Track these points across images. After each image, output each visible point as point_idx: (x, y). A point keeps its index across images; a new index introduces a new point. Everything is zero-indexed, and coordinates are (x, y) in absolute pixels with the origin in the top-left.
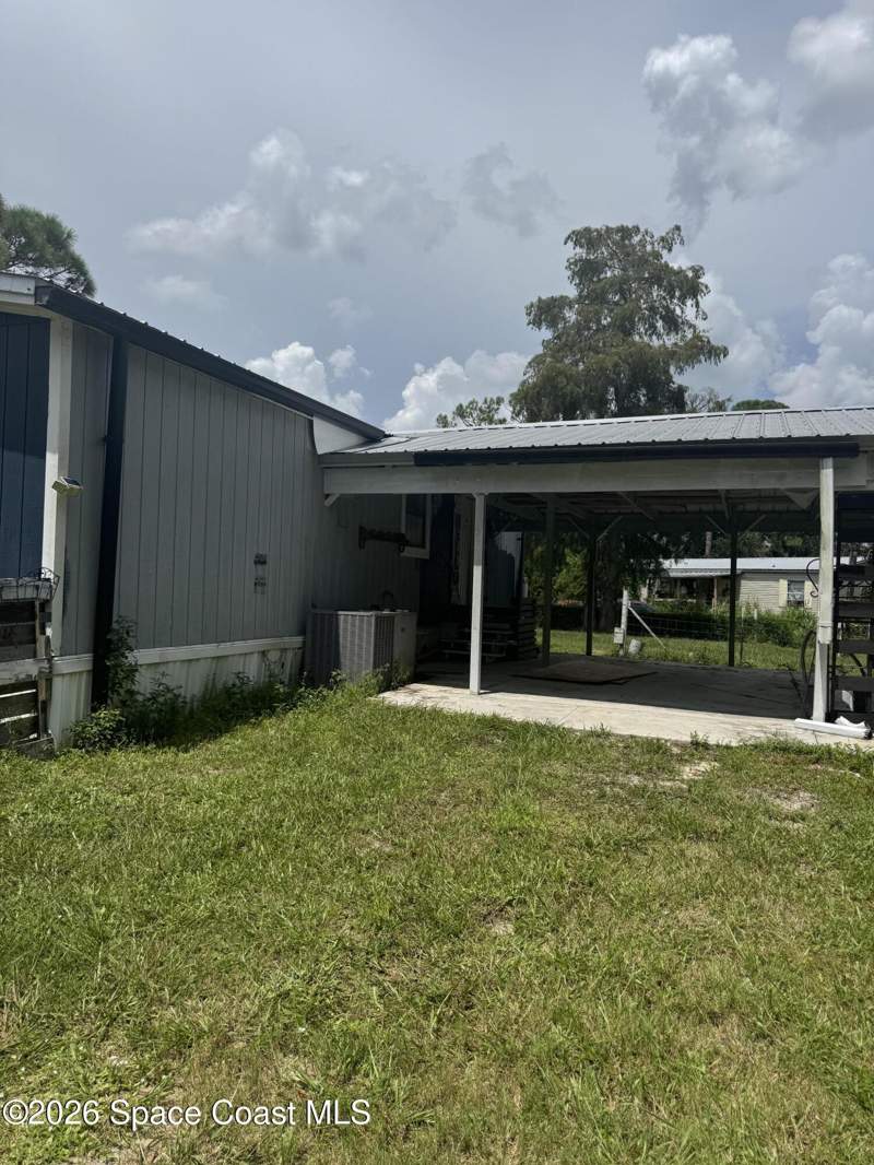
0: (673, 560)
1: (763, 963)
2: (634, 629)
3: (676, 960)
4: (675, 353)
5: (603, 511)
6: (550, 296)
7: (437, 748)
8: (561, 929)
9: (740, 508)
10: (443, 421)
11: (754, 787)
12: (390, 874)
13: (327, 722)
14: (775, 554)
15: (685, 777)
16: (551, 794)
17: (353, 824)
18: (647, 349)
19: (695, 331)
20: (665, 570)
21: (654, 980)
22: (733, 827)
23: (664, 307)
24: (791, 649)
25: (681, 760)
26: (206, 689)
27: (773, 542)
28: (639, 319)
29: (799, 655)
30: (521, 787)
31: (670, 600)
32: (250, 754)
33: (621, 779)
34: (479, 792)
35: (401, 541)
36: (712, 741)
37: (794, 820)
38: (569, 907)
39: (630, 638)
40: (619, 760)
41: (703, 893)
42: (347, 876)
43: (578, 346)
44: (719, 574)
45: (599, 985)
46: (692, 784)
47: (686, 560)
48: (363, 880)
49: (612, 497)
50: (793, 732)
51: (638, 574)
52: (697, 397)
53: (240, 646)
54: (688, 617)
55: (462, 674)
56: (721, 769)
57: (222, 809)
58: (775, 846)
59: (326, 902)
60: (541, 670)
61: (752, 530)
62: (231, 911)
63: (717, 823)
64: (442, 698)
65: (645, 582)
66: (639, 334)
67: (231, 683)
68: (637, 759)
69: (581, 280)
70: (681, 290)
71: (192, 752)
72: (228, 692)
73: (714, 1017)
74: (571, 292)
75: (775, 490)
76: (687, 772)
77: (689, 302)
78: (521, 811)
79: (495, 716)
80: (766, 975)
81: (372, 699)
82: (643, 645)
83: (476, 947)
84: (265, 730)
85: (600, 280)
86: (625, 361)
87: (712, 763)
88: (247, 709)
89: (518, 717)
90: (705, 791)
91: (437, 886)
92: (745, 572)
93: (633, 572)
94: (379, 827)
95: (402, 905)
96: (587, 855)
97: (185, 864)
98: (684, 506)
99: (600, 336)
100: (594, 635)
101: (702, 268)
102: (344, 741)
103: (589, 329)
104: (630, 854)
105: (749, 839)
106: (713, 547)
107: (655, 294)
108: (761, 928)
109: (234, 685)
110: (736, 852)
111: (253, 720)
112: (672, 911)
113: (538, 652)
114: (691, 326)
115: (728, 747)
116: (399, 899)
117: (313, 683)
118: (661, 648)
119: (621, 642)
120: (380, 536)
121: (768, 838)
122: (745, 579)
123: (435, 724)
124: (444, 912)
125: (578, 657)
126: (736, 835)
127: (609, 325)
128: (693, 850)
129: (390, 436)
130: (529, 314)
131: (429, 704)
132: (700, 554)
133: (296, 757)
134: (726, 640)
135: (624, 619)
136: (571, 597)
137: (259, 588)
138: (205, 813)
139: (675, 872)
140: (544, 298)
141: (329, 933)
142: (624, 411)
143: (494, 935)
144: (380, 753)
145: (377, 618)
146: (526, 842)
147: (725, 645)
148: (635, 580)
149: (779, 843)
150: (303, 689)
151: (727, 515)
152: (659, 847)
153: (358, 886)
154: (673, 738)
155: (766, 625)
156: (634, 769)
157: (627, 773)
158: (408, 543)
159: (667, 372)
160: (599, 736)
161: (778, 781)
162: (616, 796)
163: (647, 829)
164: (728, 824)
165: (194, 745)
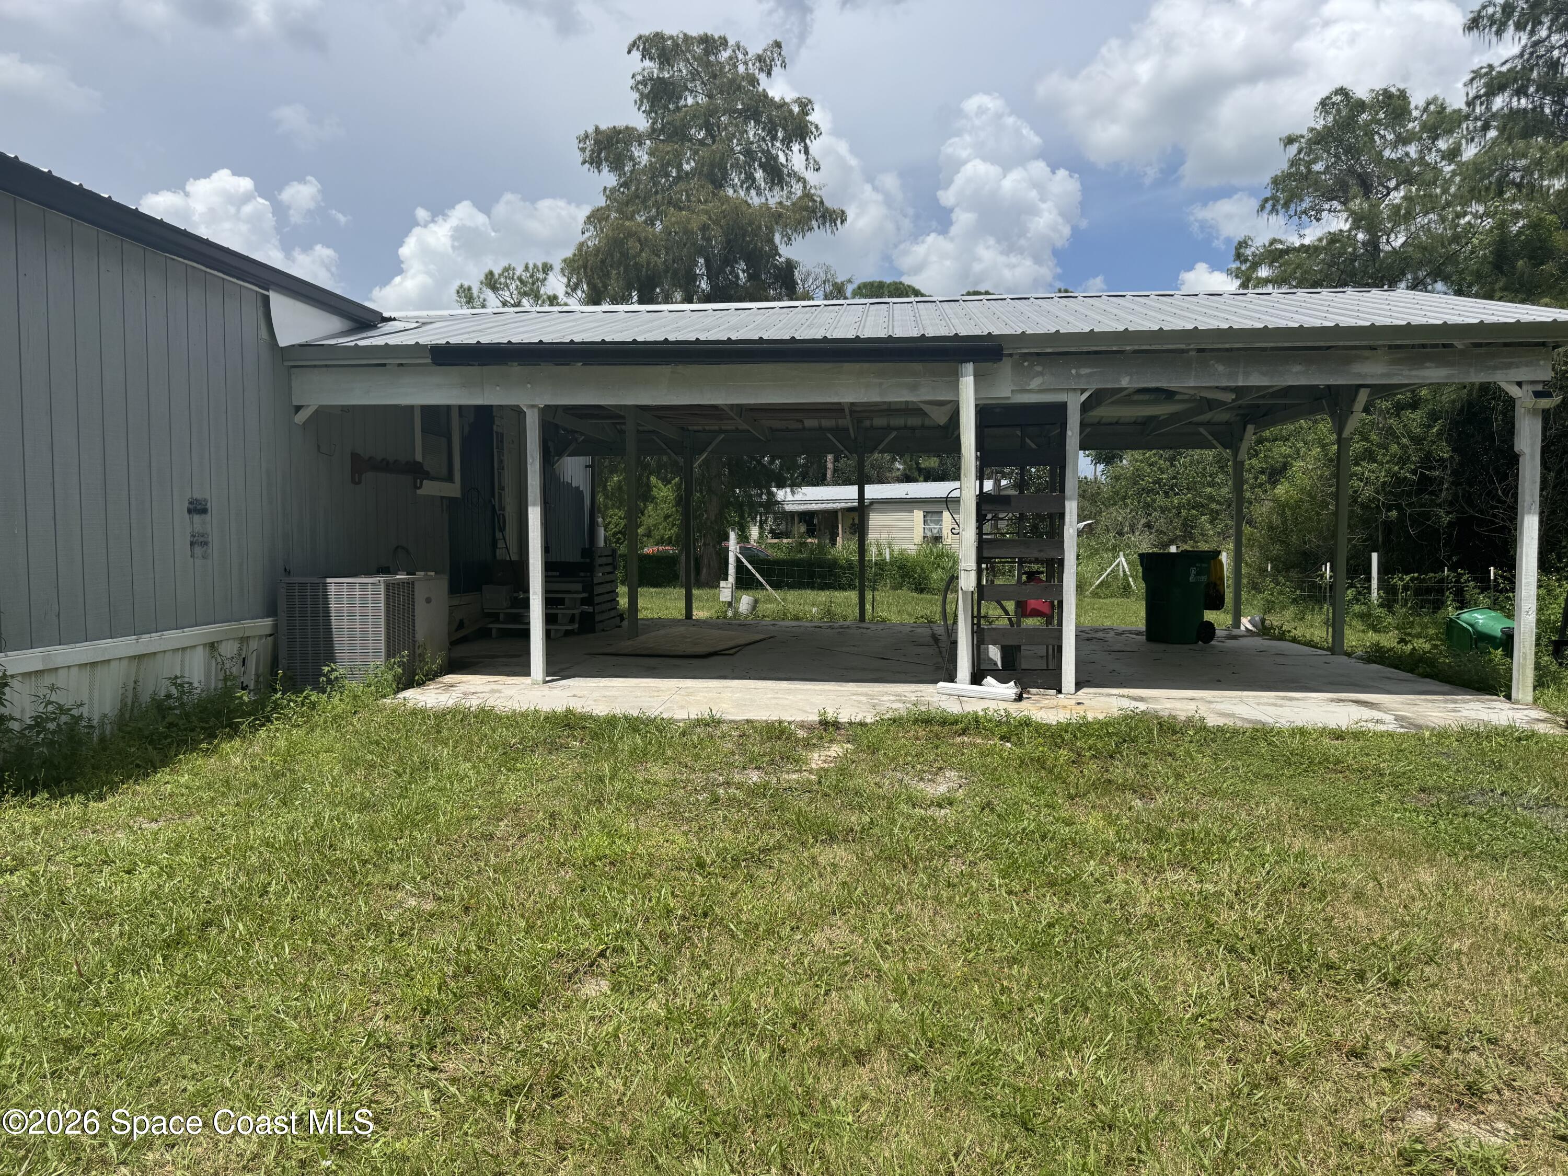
0: (788, 490)
1: (913, 982)
2: (745, 582)
3: (812, 994)
4: (780, 215)
5: (700, 428)
6: (611, 126)
7: (490, 762)
8: (670, 978)
9: (867, 423)
10: (467, 296)
11: (894, 770)
12: (437, 939)
13: (319, 740)
14: (907, 479)
15: (814, 766)
16: (649, 805)
17: (375, 879)
18: (744, 208)
19: (805, 187)
20: (778, 503)
21: (788, 1022)
22: (872, 822)
23: (763, 152)
24: (929, 596)
25: (808, 745)
26: (124, 704)
27: (905, 463)
28: (732, 166)
29: (939, 603)
30: (610, 802)
31: (785, 541)
32: (206, 795)
33: (737, 777)
34: (553, 816)
35: (417, 472)
36: (843, 718)
37: (940, 806)
38: (679, 949)
39: (740, 593)
40: (733, 754)
41: (841, 907)
42: (373, 949)
43: (653, 199)
44: (843, 505)
45: (722, 1040)
46: (823, 773)
47: (805, 490)
48: (396, 951)
49: (713, 411)
50: (935, 699)
51: (746, 509)
52: (809, 274)
53: (173, 637)
54: (809, 563)
55: (519, 656)
56: (855, 752)
57: (170, 877)
58: (921, 839)
59: (345, 987)
60: (630, 642)
61: (882, 452)
62: (201, 1021)
63: (853, 819)
64: (493, 691)
65: (754, 519)
66: (733, 186)
67: (162, 694)
68: (756, 749)
69: (652, 106)
70: (784, 129)
71: (110, 800)
72: (160, 707)
73: (860, 1056)
74: (641, 123)
75: (907, 402)
76: (816, 759)
77: (796, 147)
78: (612, 833)
79: (569, 713)
80: (917, 996)
81: (388, 701)
82: (756, 602)
83: (561, 1017)
84: (224, 758)
85: (678, 109)
86: (716, 222)
87: (845, 746)
88: (193, 730)
89: (601, 710)
90: (838, 781)
91: (503, 946)
92: (874, 502)
93: (740, 507)
94: (414, 879)
95: (455, 976)
96: (699, 878)
97: (119, 963)
98: (801, 421)
99: (682, 185)
100: (695, 592)
101: (810, 101)
102: (350, 765)
103: (667, 175)
104: (753, 870)
105: (891, 835)
106: (835, 470)
107: (751, 134)
108: (909, 940)
109: (169, 696)
110: (877, 851)
111: (204, 746)
112: (805, 934)
113: (622, 619)
114: (800, 179)
115: (862, 724)
116: (450, 970)
117: (294, 685)
118: (779, 603)
119: (729, 599)
120: (384, 466)
121: (913, 830)
122: (875, 511)
123: (485, 729)
124: (515, 979)
125: (674, 622)
126: (876, 831)
127: (694, 171)
128: (826, 855)
129: (390, 319)
130: (583, 150)
131: (474, 703)
132: (820, 481)
133: (277, 793)
134: (854, 589)
135: (732, 570)
136: (661, 542)
137: (198, 550)
138: (144, 888)
139: (806, 886)
140: (603, 127)
141: (354, 1027)
142: (720, 294)
143: (584, 998)
144: (406, 777)
145: (388, 585)
146: (619, 872)
147: (853, 596)
148: (742, 517)
149: (925, 837)
150: (279, 695)
151: (851, 431)
152: (786, 857)
153: (389, 961)
154: (798, 719)
155: (900, 568)
156: (753, 762)
157: (744, 768)
158: (427, 476)
159: (771, 241)
160: (707, 725)
161: (921, 760)
162: (732, 799)
163: (771, 835)
164: (866, 819)
165: (114, 788)
